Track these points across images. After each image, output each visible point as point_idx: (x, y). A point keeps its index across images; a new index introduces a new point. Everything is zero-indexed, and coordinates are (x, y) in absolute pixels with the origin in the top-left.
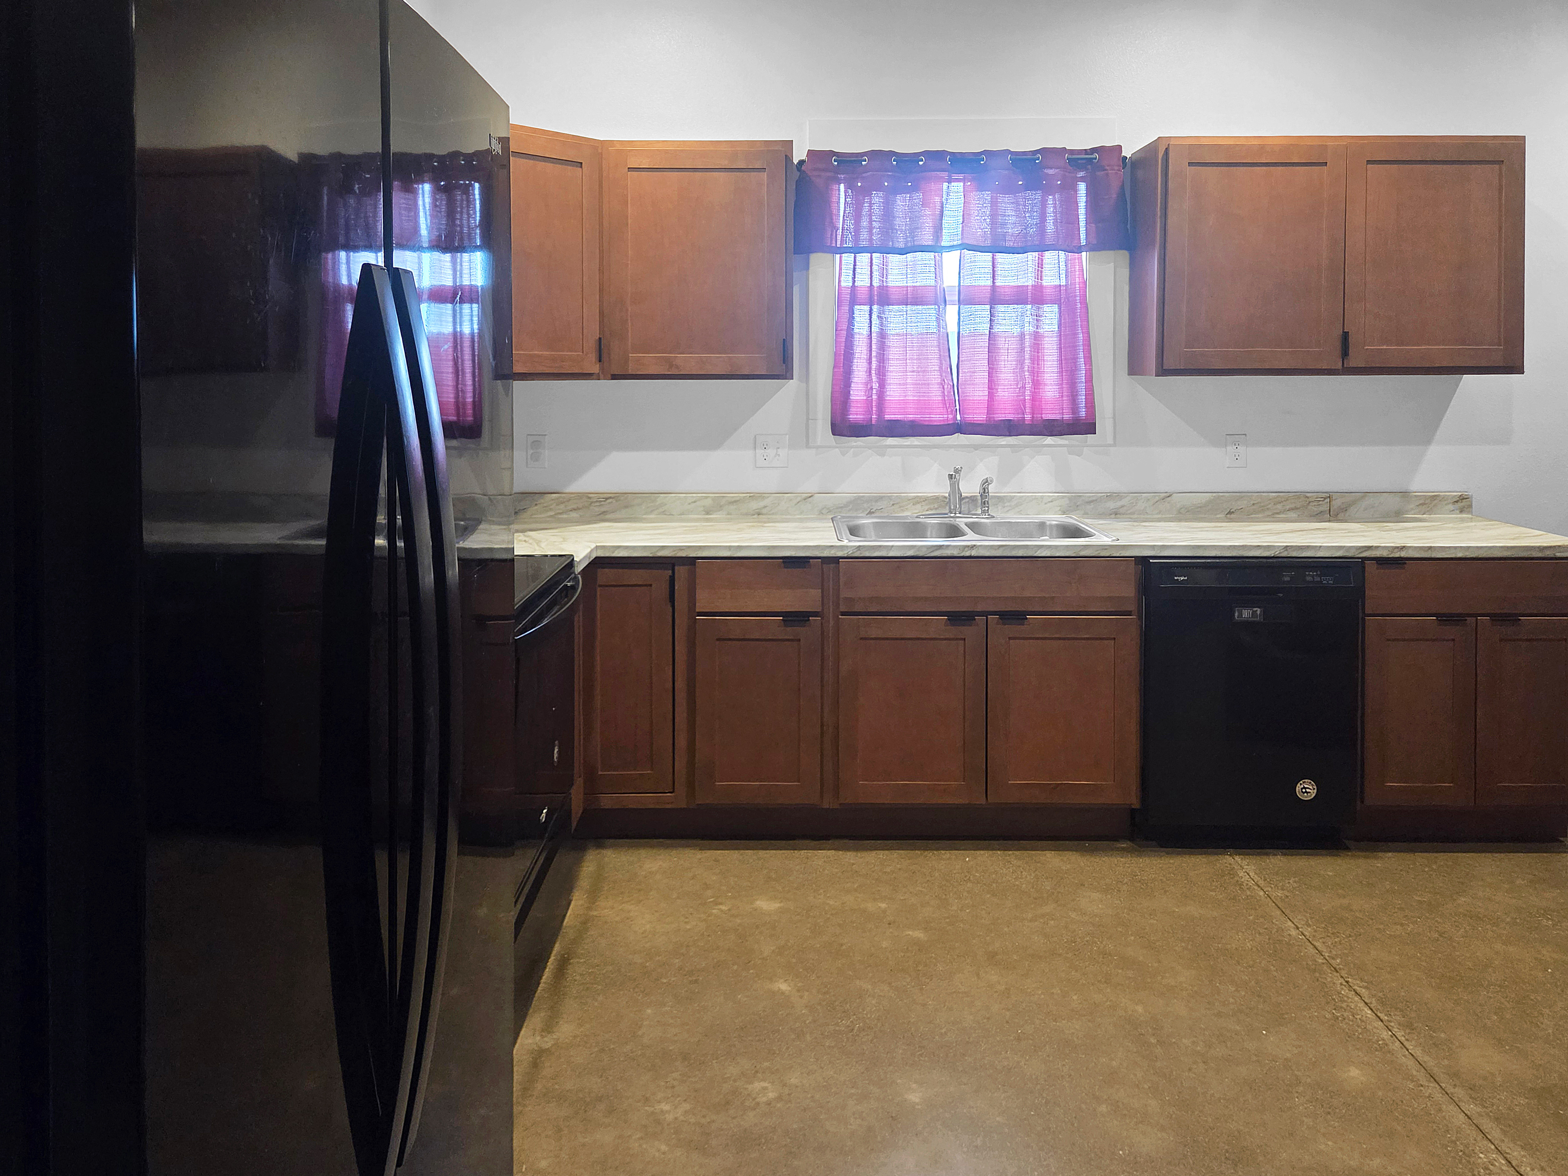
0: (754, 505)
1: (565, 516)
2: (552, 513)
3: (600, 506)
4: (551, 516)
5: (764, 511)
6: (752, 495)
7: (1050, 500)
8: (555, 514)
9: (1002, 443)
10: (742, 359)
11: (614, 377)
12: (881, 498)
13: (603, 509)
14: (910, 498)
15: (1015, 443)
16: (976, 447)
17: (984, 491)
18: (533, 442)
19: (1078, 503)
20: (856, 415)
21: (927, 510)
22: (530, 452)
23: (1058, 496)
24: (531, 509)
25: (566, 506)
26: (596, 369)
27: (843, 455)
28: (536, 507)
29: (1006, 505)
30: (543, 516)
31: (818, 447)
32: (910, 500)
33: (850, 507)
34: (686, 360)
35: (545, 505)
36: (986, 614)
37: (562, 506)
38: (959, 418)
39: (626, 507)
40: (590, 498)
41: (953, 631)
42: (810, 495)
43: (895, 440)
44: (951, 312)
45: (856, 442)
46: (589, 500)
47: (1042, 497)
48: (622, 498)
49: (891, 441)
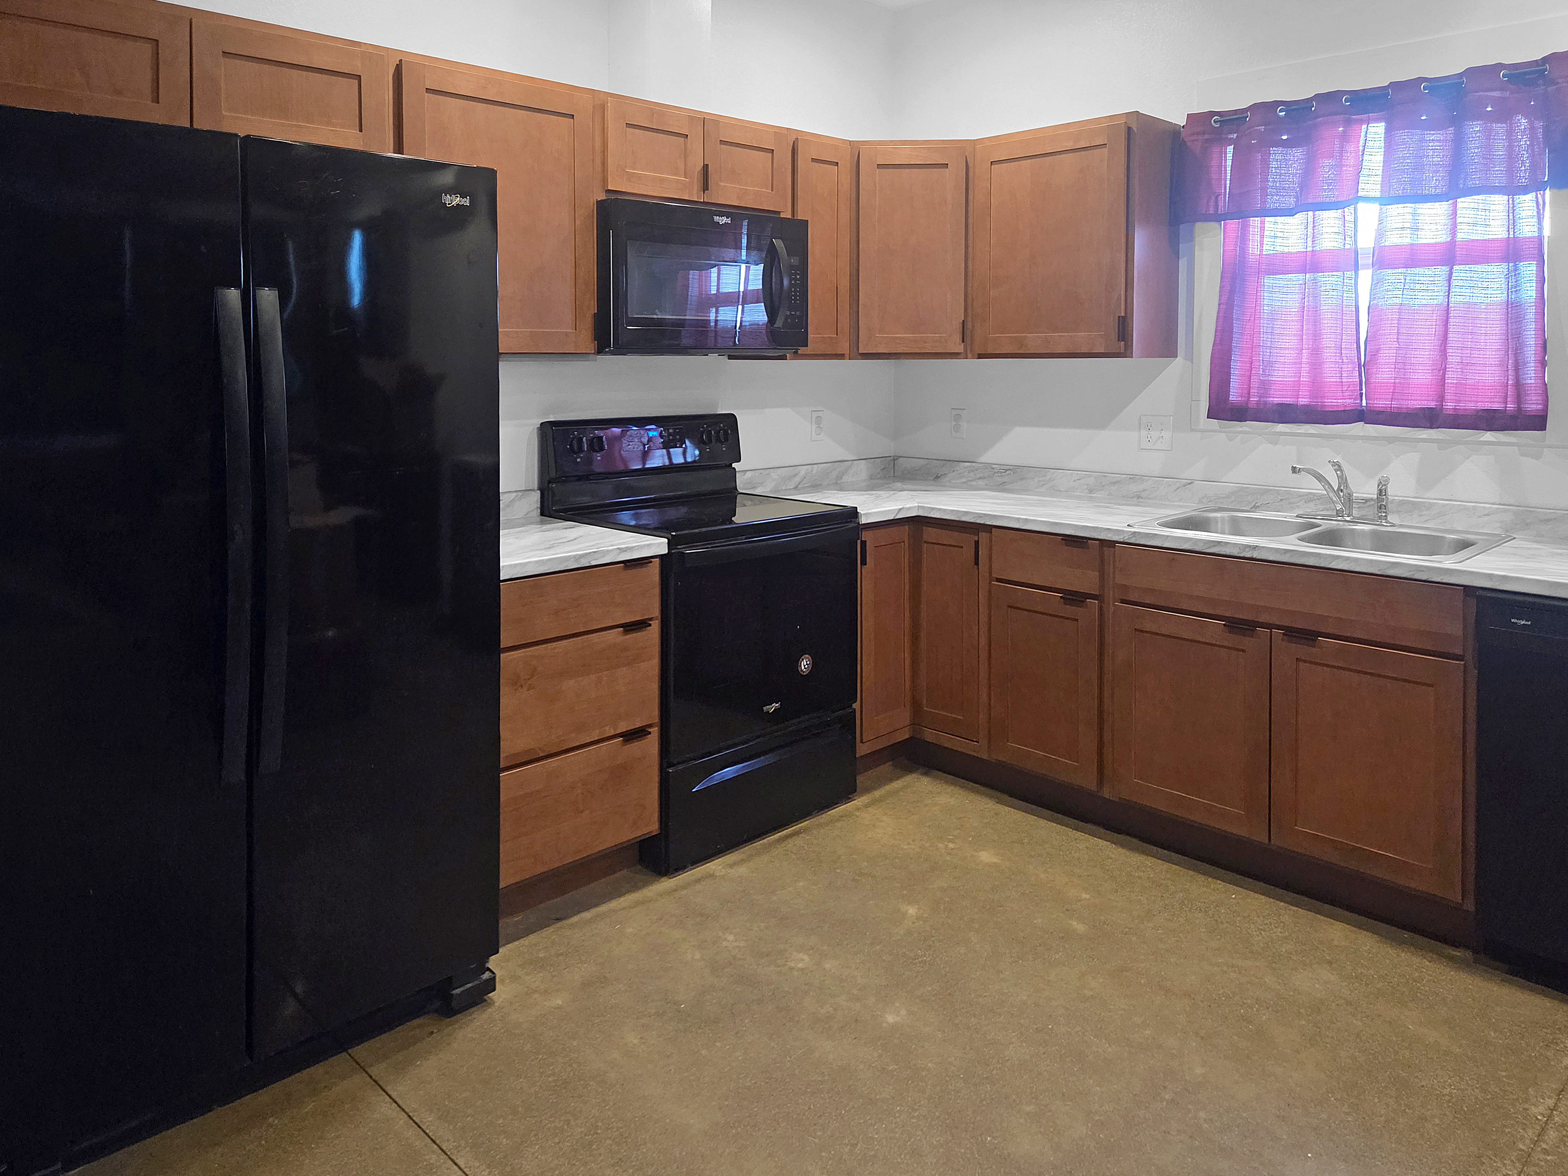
0: (1134, 488)
1: (974, 483)
2: (964, 480)
3: (1001, 476)
4: (964, 483)
5: (1144, 495)
6: (1132, 476)
7: (1485, 513)
8: (967, 481)
9: (1422, 437)
10: (1082, 338)
11: (980, 356)
12: (1267, 491)
13: (1004, 480)
14: (1301, 494)
15: (1441, 438)
16: (1390, 440)
17: (1382, 492)
18: (956, 415)
19: (1529, 521)
20: (1234, 396)
21: (1321, 511)
22: (954, 423)
23: (1498, 508)
24: (949, 475)
25: (975, 474)
26: (960, 348)
27: (1230, 440)
28: (954, 474)
29: (1424, 513)
30: (958, 481)
31: (1203, 431)
32: (1301, 496)
33: (1233, 499)
34: (1034, 340)
35: (960, 472)
36: (1270, 626)
37: (972, 474)
38: (1364, 404)
39: (1022, 479)
40: (993, 468)
41: (1230, 639)
42: (1190, 481)
43: (1287, 427)
44: (1365, 277)
45: (1241, 427)
46: (992, 470)
47: (1474, 508)
48: (1018, 470)
49: (1281, 427)
